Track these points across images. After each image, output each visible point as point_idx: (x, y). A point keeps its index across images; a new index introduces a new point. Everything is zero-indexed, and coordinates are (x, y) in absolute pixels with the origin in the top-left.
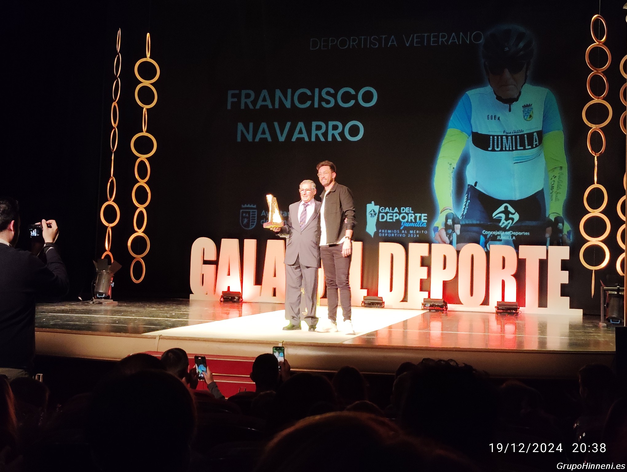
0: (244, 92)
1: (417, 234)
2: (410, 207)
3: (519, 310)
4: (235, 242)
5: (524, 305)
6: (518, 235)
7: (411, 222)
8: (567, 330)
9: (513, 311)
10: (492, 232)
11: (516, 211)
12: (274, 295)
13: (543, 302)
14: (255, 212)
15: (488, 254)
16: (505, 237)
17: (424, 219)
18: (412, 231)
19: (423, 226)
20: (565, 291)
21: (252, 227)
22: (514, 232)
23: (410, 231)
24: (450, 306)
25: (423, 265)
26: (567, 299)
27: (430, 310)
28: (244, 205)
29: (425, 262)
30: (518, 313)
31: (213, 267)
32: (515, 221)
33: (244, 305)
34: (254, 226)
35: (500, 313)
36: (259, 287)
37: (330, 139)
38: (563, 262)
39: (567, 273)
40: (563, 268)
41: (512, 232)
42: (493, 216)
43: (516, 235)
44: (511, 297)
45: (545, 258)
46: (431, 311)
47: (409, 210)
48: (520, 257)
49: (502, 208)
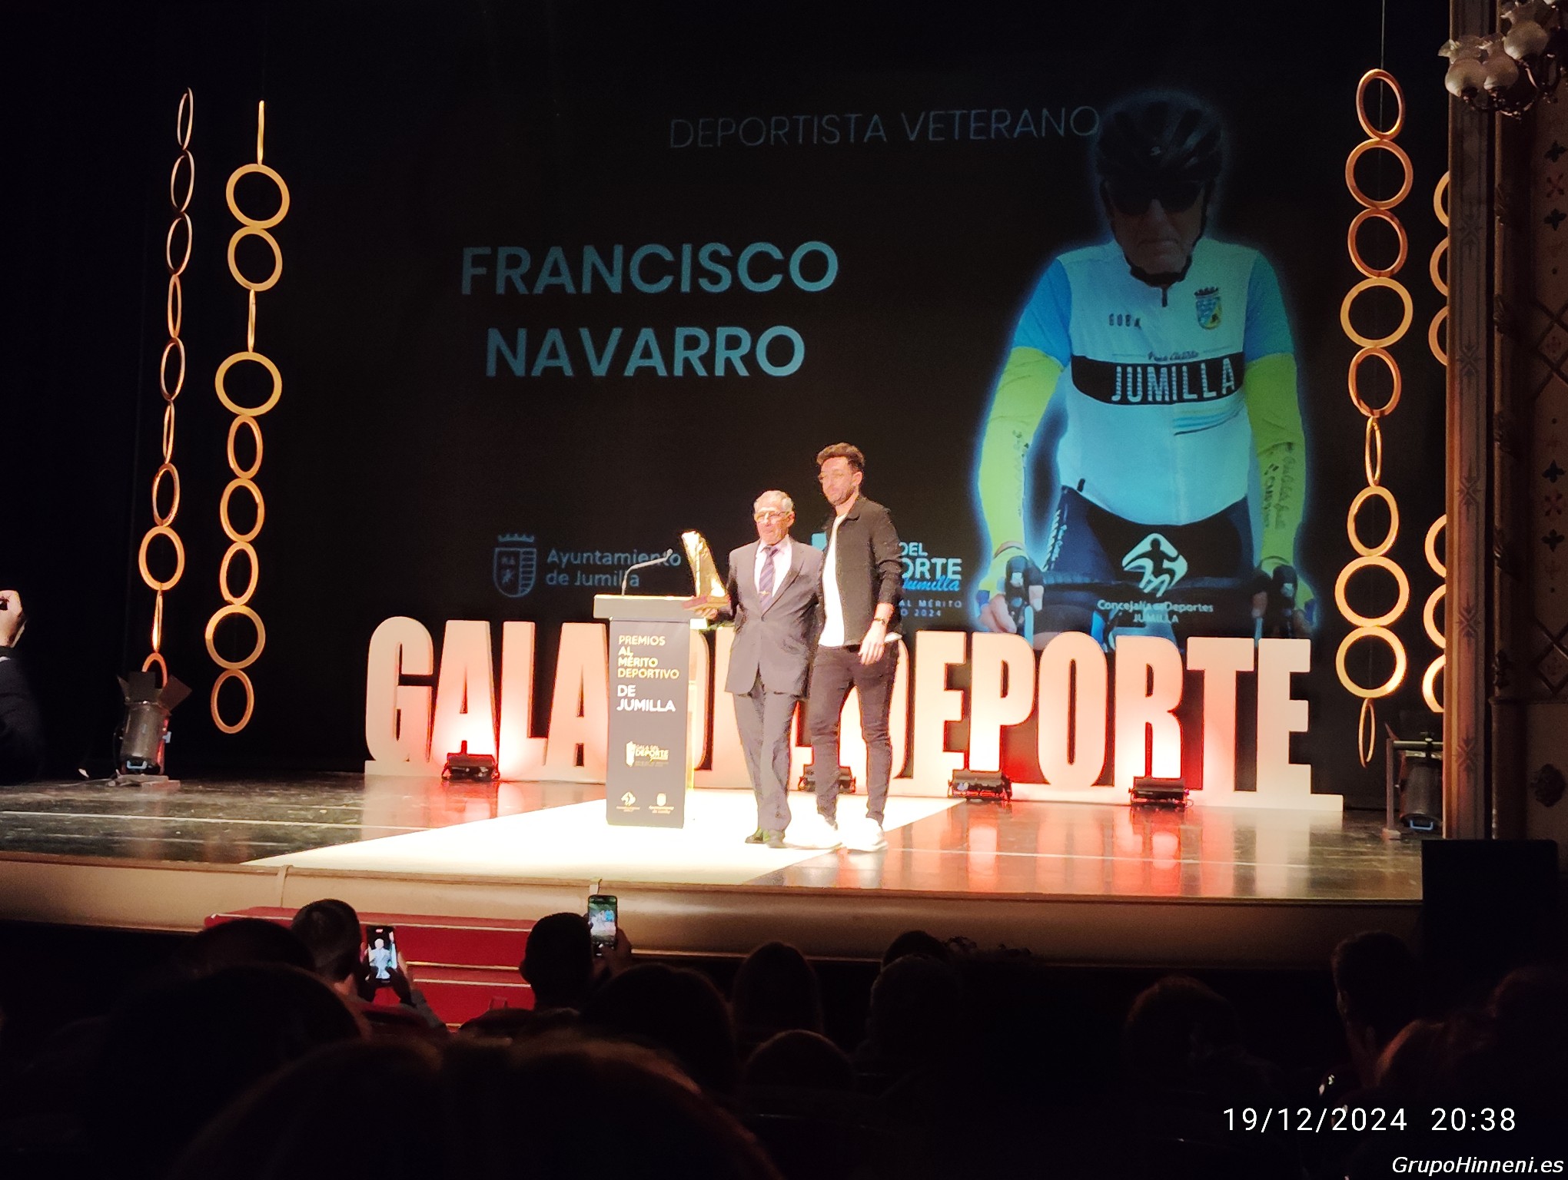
0: (503, 252)
1: (935, 609)
2: (918, 542)
3: (1189, 797)
4: (482, 628)
5: (1199, 787)
6: (1186, 613)
7: (923, 578)
8: (1304, 848)
9: (1174, 800)
10: (1121, 604)
11: (1180, 552)
12: (580, 762)
13: (1245, 777)
14: (532, 553)
15: (1110, 658)
16: (1153, 615)
17: (955, 573)
18: (924, 602)
19: (951, 589)
20: (1299, 749)
21: (524, 590)
22: (1176, 605)
23: (920, 601)
24: (1018, 789)
25: (950, 685)
26: (1306, 769)
27: (968, 798)
28: (504, 536)
29: (957, 679)
30: (1184, 805)
31: (424, 691)
32: (1177, 578)
33: (502, 788)
34: (528, 590)
35: (1142, 805)
36: (540, 741)
37: (720, 371)
38: (1296, 678)
39: (1304, 705)
40: (1295, 695)
41: (1170, 604)
42: (1125, 562)
43: (1181, 611)
44: (1168, 765)
45: (1251, 669)
46: (972, 800)
47: (916, 549)
48: (1190, 667)
49: (1145, 546)
